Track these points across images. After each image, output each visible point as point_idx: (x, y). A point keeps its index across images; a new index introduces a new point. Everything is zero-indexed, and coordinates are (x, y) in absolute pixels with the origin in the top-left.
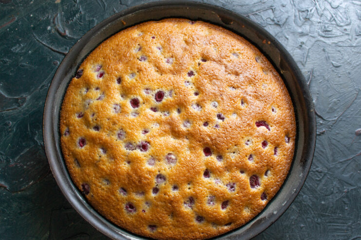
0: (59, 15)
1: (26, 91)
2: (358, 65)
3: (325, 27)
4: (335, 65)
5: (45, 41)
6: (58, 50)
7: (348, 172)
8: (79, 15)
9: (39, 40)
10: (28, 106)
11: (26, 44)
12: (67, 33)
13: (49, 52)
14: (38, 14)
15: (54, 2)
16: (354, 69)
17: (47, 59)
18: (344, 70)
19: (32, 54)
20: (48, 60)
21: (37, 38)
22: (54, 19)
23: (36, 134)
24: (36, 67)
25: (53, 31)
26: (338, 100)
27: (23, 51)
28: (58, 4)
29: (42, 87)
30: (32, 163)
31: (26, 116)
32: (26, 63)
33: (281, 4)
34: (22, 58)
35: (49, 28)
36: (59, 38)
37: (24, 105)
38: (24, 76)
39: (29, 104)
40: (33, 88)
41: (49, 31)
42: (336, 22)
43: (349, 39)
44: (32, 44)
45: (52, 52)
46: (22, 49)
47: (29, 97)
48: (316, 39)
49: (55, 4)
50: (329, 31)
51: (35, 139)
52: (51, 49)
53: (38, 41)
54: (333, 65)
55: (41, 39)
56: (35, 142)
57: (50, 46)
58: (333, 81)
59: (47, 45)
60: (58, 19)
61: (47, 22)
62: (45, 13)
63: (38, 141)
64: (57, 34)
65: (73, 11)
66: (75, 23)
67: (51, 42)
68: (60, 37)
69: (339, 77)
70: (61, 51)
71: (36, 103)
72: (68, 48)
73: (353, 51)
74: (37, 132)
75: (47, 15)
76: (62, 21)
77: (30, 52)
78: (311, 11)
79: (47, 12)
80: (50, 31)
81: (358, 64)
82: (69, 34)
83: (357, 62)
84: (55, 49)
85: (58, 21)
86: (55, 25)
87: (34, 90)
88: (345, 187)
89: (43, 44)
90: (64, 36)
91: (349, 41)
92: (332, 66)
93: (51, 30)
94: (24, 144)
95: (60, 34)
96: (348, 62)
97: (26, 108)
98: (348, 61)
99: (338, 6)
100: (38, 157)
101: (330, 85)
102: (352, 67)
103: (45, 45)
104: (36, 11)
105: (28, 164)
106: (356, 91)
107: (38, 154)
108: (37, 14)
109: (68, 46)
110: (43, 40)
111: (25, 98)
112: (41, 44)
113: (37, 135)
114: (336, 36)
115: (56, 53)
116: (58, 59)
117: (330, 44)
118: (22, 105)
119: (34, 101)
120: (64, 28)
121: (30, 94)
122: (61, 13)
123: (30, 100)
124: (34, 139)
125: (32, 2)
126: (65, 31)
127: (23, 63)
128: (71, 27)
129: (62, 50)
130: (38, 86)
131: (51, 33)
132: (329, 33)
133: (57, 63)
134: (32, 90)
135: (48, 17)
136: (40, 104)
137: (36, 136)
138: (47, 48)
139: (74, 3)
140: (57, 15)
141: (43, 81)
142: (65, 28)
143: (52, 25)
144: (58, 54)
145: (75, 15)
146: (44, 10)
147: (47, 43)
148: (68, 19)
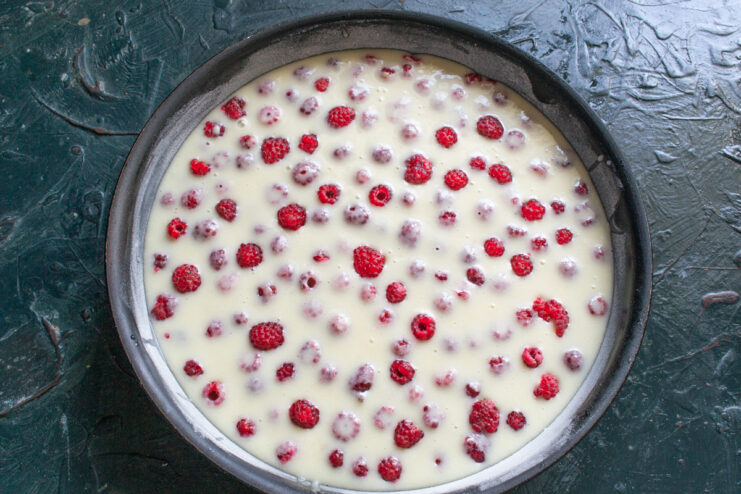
0: (85, 50)
1: (15, 209)
2: (710, 160)
3: (642, 79)
4: (662, 159)
5: (56, 104)
6: (81, 123)
7: (687, 385)
8: (127, 51)
9: (44, 102)
10: (18, 239)
11: (15, 110)
12: (102, 87)
13: (64, 128)
14: (42, 47)
15: (77, 22)
16: (701, 167)
17: (58, 142)
18: (680, 170)
19: (28, 130)
20: (62, 143)
21: (39, 98)
22: (75, 58)
23: (32, 299)
24: (36, 158)
25: (72, 83)
26: (668, 233)
27: (9, 126)
28: (83, 27)
29: (47, 200)
30: (23, 358)
31: (12, 261)
32: (15, 150)
33: (551, 29)
34: (6, 140)
35: (64, 77)
36: (84, 99)
37: (9, 238)
38: (11, 177)
39: (19, 236)
40: (29, 203)
41: (65, 82)
42: (666, 68)
43: (693, 105)
44: (28, 110)
45: (70, 126)
46: (9, 120)
47: (20, 221)
48: (624, 104)
49: (79, 27)
50: (651, 87)
51: (31, 308)
52: (68, 121)
53: (41, 103)
54: (658, 159)
55: (48, 101)
56: (31, 316)
57: (65, 115)
58: (658, 193)
59: (59, 112)
60: (82, 58)
61: (61, 66)
62: (57, 45)
63: (37, 314)
64: (82, 90)
65: (115, 42)
66: (120, 67)
67: (68, 107)
68: (87, 96)
69: (671, 184)
70: (89, 126)
71: (35, 233)
72: (103, 119)
73: (700, 130)
74: (34, 294)
75: (61, 50)
76: (91, 62)
77: (24, 126)
78: (613, 44)
79: (61, 44)
80: (66, 84)
81: (710, 156)
82: (106, 89)
83: (709, 153)
84: (77, 122)
85: (82, 64)
86: (77, 71)
87: (30, 207)
88: (678, 416)
89: (52, 111)
90: (95, 95)
91: (692, 108)
92: (655, 161)
93: (69, 80)
94: (7, 318)
95: (87, 90)
96: (691, 153)
97: (14, 245)
98: (691, 150)
99: (672, 34)
100: (36, 347)
101: (652, 202)
102: (697, 164)
103: (55, 113)
104: (38, 41)
105: (16, 360)
106: (706, 214)
107: (35, 341)
108: (39, 48)
109: (103, 115)
110: (51, 102)
111: (11, 224)
112: (46, 110)
113: (36, 299)
114: (666, 99)
115: (78, 130)
116: (82, 142)
117: (653, 114)
118: (5, 238)
119: (31, 229)
120: (95, 78)
121: (22, 216)
122: (89, 45)
123: (21, 227)
124: (29, 310)
125: (30, 23)
126: (97, 84)
127: (8, 151)
128: (112, 77)
129: (89, 123)
130: (40, 199)
131: (69, 88)
132: (651, 91)
133: (80, 151)
134: (26, 206)
135: (63, 55)
136: (42, 236)
137: (34, 303)
138: (59, 118)
139: (118, 25)
140: (82, 48)
141: (51, 187)
142: (98, 77)
143: (71, 69)
144: (82, 132)
145: (118, 50)
146: (55, 39)
147: (60, 108)
148: (104, 59)
